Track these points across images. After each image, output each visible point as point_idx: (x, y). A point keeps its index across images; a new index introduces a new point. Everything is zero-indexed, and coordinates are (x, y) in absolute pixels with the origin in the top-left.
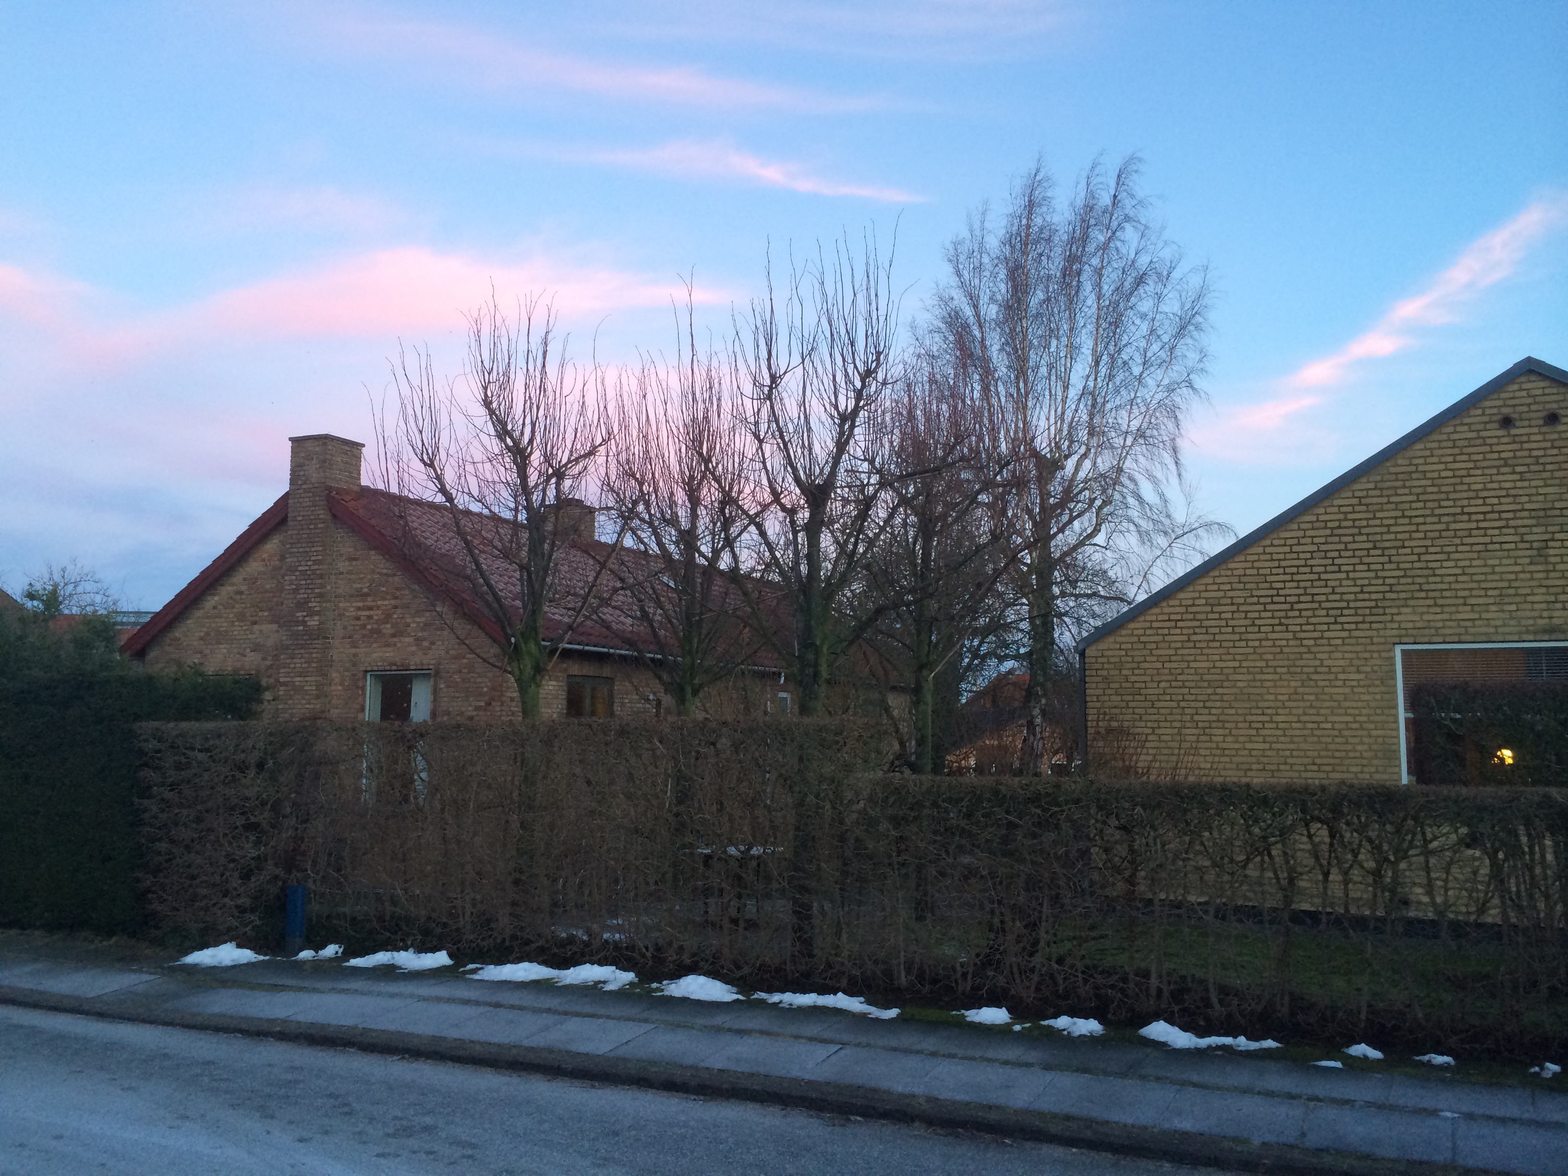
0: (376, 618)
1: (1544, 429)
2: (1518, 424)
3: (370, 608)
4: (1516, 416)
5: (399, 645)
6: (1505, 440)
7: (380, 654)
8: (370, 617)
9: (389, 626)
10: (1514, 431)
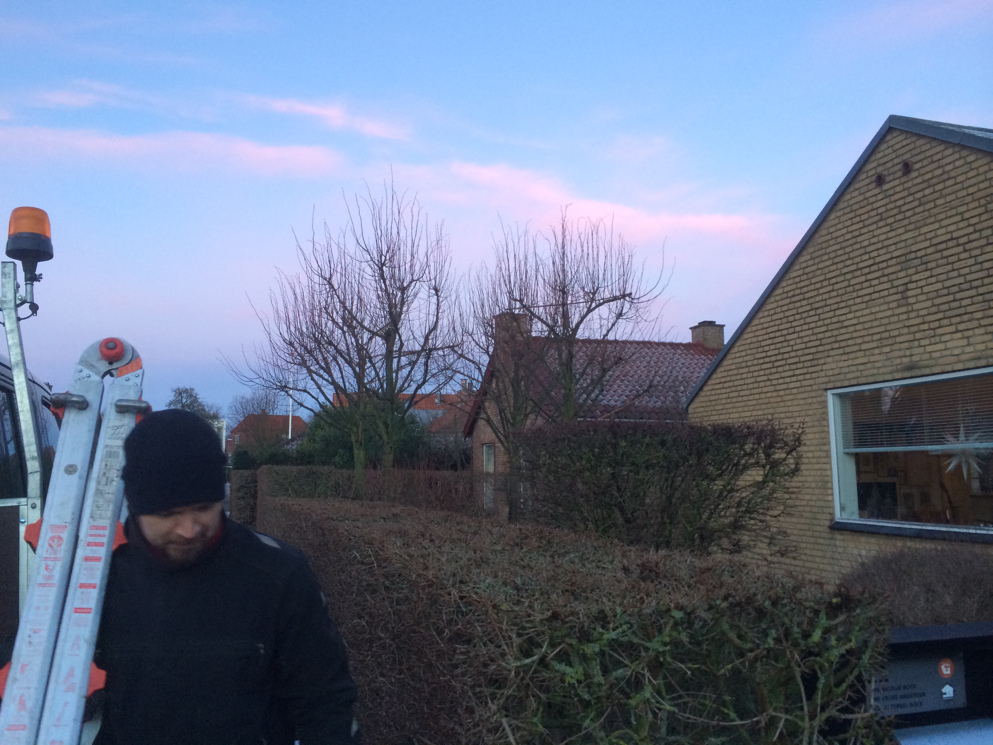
1: (904, 179)
2: (888, 179)
4: (885, 173)
6: (880, 197)
10: (886, 187)
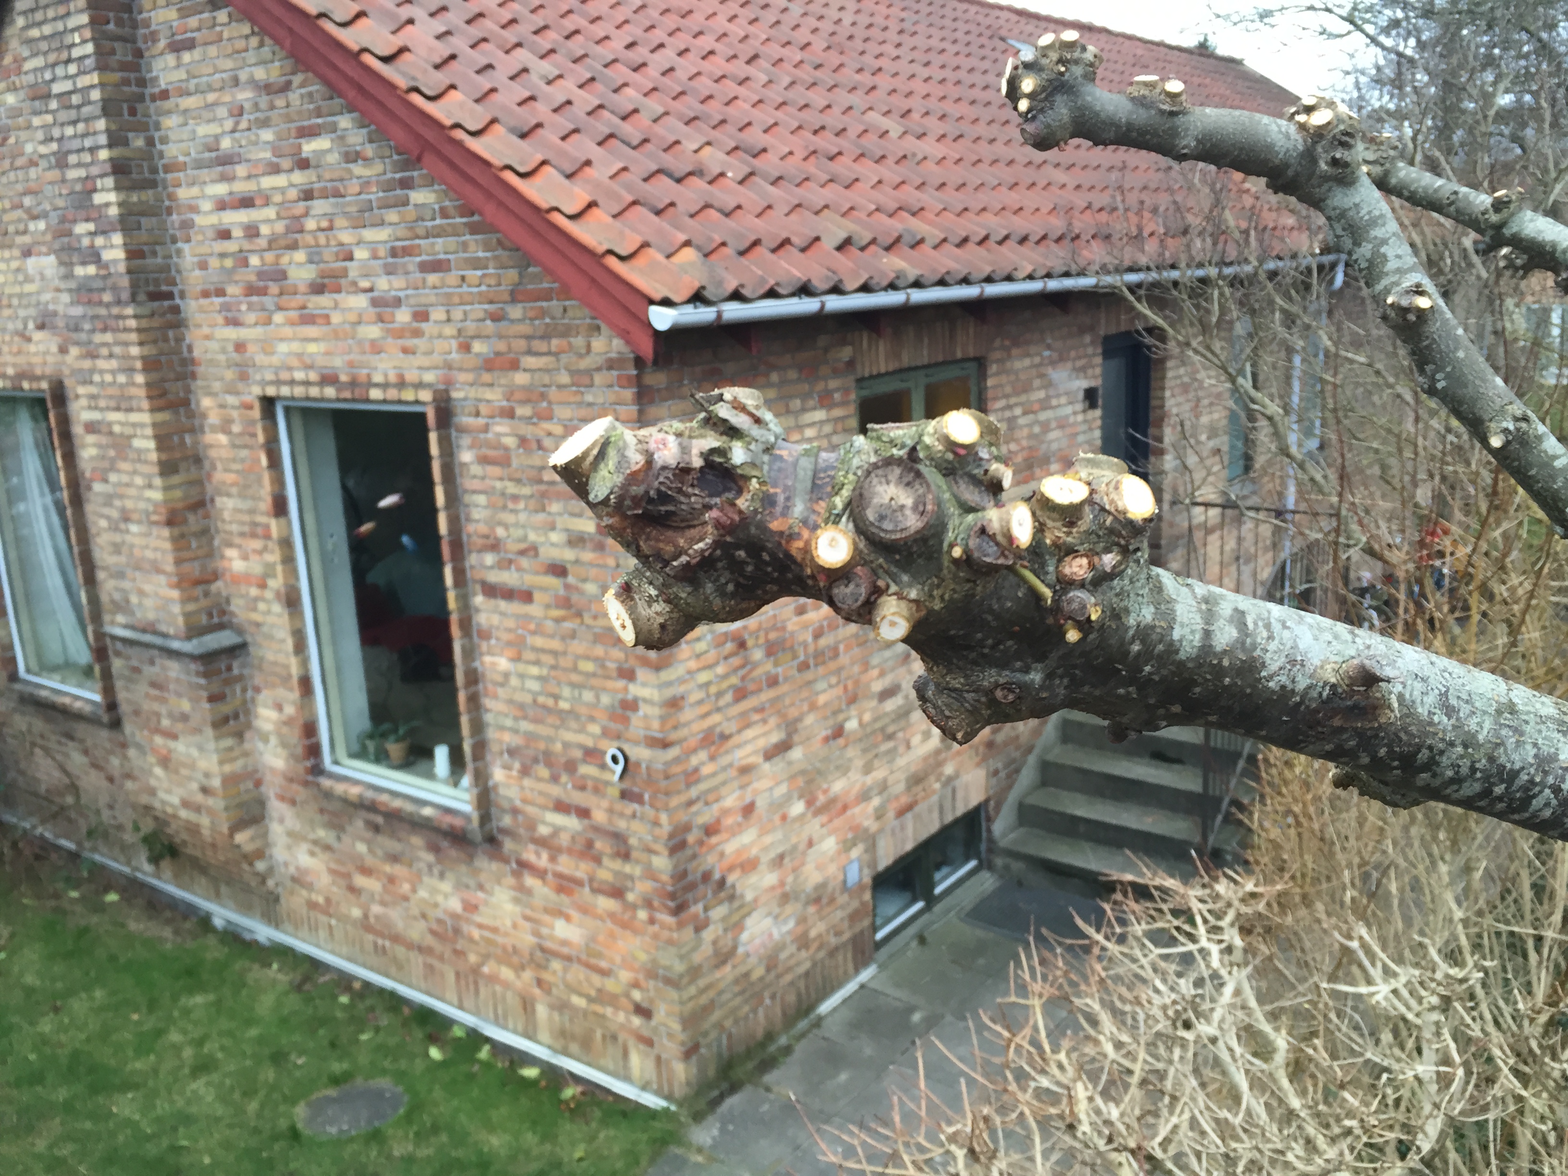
0: (265, 230)
3: (247, 202)
5: (336, 318)
7: (296, 346)
8: (252, 232)
9: (300, 256)
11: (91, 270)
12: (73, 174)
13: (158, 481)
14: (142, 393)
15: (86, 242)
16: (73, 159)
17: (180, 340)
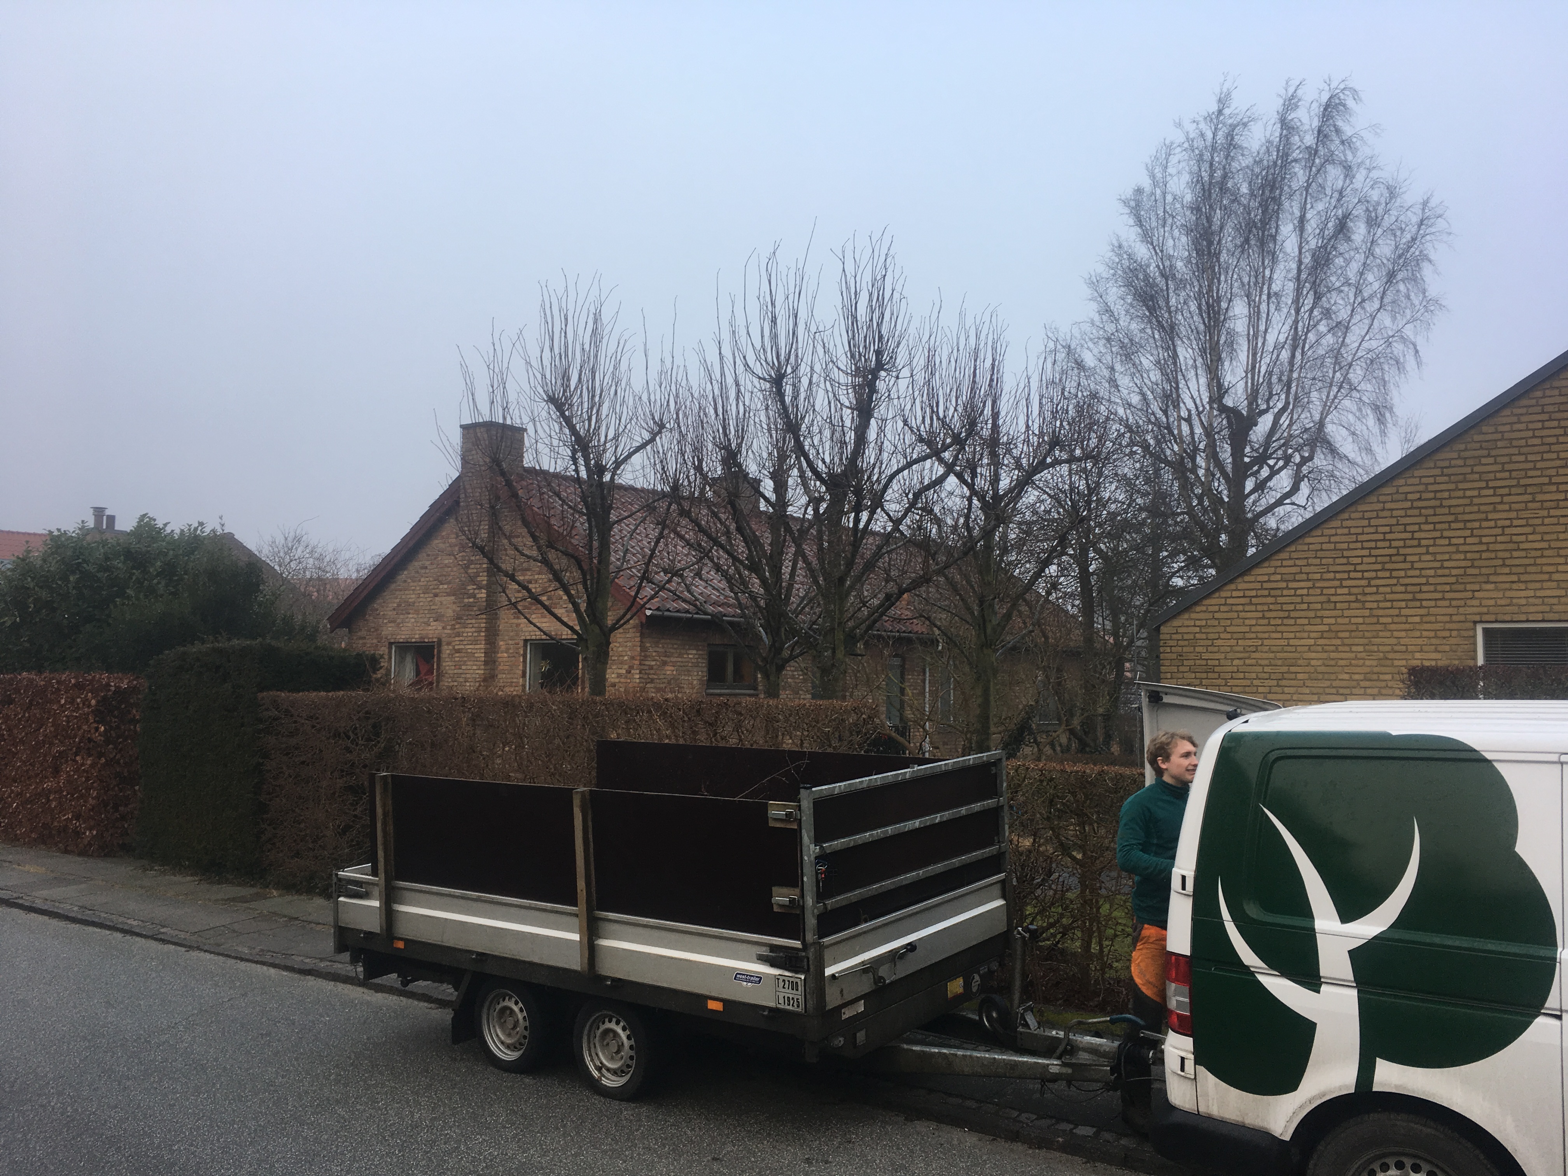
7: (538, 625)
11: (471, 600)
12: (470, 571)
13: (483, 667)
14: (483, 638)
15: (471, 591)
16: (472, 566)
17: (496, 623)
